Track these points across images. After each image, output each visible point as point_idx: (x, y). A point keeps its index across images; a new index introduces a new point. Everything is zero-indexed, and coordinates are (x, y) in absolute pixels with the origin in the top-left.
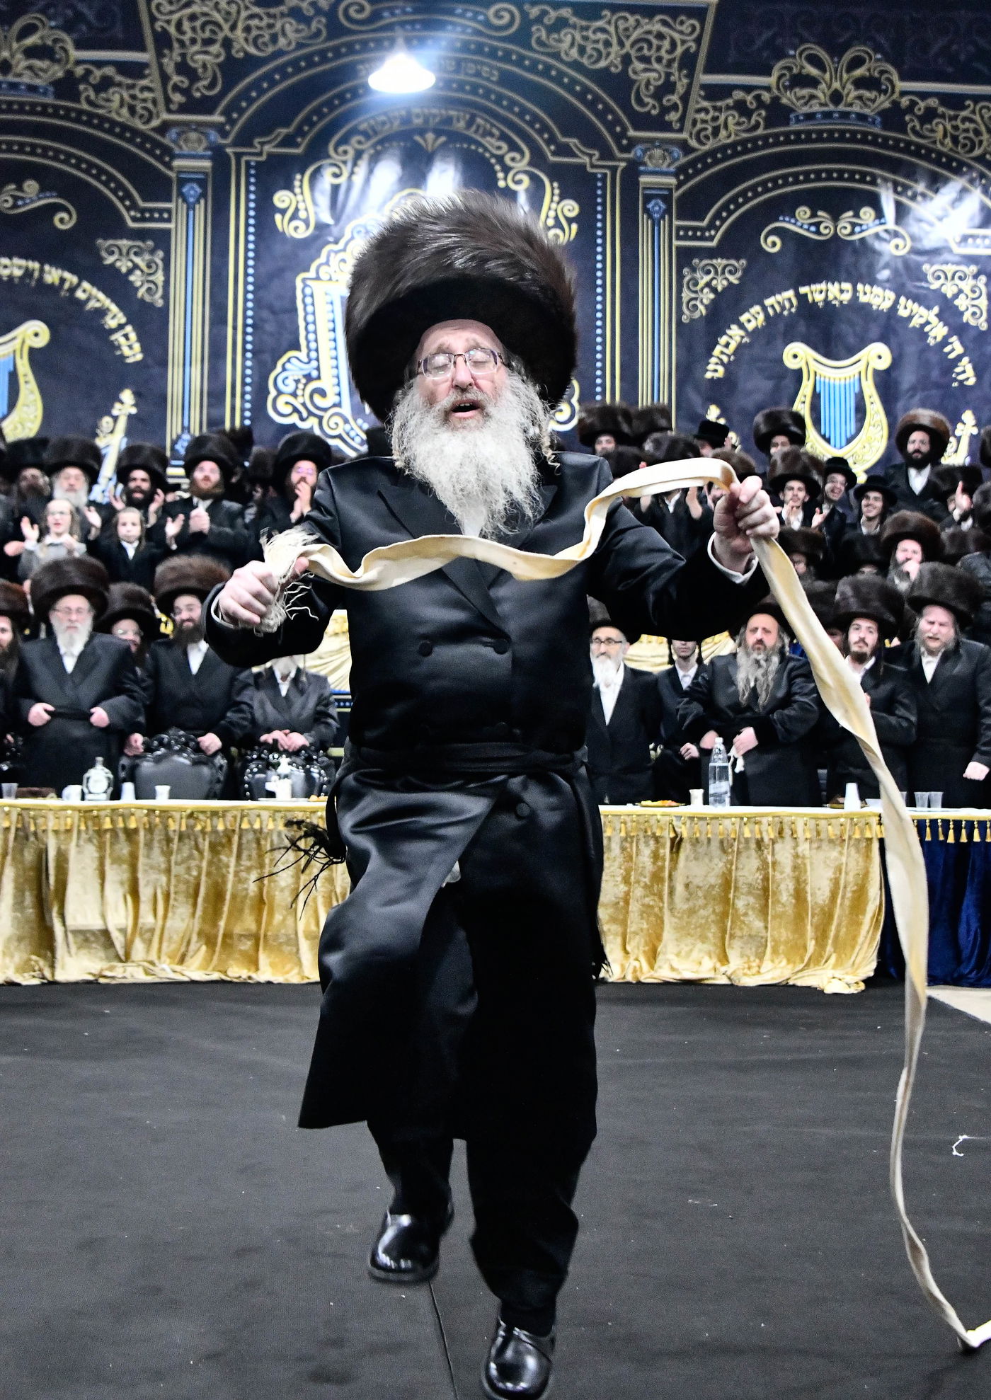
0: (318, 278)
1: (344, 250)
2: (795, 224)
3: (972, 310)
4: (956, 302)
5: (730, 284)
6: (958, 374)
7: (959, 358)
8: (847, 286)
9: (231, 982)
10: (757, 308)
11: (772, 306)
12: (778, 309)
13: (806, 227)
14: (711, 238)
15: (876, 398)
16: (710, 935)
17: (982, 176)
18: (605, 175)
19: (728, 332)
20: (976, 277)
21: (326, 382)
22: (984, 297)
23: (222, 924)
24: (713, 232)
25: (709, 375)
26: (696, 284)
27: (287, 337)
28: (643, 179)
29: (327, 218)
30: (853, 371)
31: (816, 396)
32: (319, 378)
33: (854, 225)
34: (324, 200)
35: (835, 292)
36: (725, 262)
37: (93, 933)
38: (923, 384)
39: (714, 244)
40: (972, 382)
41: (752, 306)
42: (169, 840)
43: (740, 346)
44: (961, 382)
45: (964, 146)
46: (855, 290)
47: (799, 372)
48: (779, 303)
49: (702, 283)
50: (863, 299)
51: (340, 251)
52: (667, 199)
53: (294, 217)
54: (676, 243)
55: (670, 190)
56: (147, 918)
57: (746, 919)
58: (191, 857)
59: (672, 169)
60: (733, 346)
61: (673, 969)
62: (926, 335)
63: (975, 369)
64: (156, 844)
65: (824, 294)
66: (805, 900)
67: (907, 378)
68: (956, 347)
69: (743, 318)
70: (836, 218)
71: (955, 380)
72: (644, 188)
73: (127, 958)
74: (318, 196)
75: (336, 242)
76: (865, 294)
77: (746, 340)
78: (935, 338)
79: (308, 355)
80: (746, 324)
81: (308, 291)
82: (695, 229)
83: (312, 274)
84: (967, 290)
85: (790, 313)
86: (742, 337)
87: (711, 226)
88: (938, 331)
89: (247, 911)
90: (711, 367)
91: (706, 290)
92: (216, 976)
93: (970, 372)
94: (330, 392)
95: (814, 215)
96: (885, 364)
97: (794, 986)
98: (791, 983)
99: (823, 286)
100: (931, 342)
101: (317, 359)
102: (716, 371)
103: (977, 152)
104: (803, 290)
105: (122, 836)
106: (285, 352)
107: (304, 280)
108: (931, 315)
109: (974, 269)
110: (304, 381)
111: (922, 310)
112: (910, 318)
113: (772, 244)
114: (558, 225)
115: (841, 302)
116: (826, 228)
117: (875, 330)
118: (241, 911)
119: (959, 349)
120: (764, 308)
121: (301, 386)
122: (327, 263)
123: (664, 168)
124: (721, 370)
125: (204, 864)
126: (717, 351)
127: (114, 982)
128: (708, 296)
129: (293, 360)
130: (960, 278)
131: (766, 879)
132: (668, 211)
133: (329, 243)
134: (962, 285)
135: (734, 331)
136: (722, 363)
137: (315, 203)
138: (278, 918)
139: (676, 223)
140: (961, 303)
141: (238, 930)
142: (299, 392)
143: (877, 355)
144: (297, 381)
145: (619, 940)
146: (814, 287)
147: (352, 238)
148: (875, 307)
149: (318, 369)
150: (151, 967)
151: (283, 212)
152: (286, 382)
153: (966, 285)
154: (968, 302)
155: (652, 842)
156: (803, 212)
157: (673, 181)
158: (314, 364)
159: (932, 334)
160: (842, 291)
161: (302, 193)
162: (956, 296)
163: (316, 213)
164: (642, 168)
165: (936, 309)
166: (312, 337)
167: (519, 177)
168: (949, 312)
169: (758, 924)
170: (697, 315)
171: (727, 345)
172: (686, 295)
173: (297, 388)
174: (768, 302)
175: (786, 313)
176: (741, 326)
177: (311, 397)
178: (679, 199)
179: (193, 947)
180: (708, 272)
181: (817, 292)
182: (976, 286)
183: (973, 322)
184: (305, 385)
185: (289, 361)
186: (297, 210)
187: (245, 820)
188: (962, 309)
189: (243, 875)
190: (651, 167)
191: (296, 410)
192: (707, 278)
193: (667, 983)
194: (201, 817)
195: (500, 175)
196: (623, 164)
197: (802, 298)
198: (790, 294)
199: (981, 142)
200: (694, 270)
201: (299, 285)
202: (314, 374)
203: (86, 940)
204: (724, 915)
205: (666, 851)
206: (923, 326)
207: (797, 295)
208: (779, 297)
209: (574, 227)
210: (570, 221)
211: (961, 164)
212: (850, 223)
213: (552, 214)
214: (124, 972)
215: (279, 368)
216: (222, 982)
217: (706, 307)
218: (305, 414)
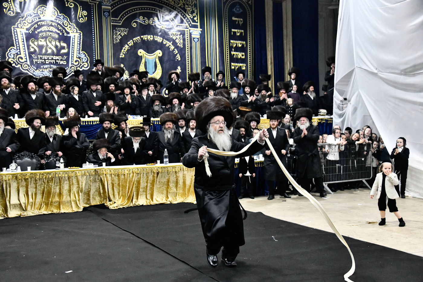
0: (18, 27)
1: (25, 20)
2: (139, 20)
3: (179, 43)
4: (176, 41)
5: (125, 34)
6: (177, 58)
7: (177, 54)
8: (152, 36)
9: (54, 214)
10: (131, 41)
11: (135, 40)
12: (136, 41)
13: (142, 21)
14: (120, 23)
15: (159, 63)
16: (164, 193)
17: (181, 11)
18: (93, 5)
19: (125, 46)
20: (180, 35)
21: (22, 55)
22: (182, 40)
23: (50, 199)
24: (120, 21)
25: (121, 57)
26: (117, 34)
27: (10, 43)
28: (103, 7)
29: (19, 11)
30: (154, 57)
31: (146, 62)
32: (20, 54)
33: (153, 21)
34: (18, 6)
35: (149, 37)
36: (123, 29)
37: (17, 204)
38: (169, 60)
39: (121, 24)
40: (180, 60)
41: (130, 40)
42: (36, 180)
43: (128, 50)
44: (177, 60)
45: (176, 4)
46: (154, 37)
47: (142, 56)
48: (136, 39)
49: (118, 34)
50: (156, 39)
51: (23, 20)
52: (109, 12)
53: (9, 10)
54: (111, 23)
55: (110, 10)
56: (31, 200)
57: (172, 189)
58: (42, 184)
59: (110, 5)
60: (126, 50)
61: (157, 201)
62: (170, 48)
63: (180, 56)
64: (32, 181)
65: (147, 38)
66: (186, 184)
67: (166, 58)
68: (176, 51)
69: (128, 43)
70: (149, 20)
71: (176, 59)
72: (103, 9)
73: (26, 210)
74: (16, 5)
75: (22, 18)
76: (156, 38)
77: (129, 48)
78: (172, 49)
79: (17, 48)
80: (129, 44)
81: (15, 31)
82: (116, 20)
83: (16, 26)
84: (178, 38)
85: (139, 42)
86: (128, 48)
87: (120, 20)
88: (172, 47)
89: (56, 196)
90: (121, 55)
91: (119, 36)
92: (50, 212)
93: (179, 57)
94: (24, 58)
95: (144, 18)
96: (161, 55)
97: (184, 203)
98: (184, 202)
99: (146, 36)
100: (171, 50)
101: (20, 49)
102: (122, 56)
103: (179, 5)
104: (142, 37)
105: (23, 180)
106: (10, 47)
107: (14, 28)
108: (171, 44)
109: (179, 33)
110: (16, 55)
111: (169, 43)
112: (166, 44)
113: (134, 25)
114: (82, 17)
115: (151, 40)
116: (147, 22)
117: (158, 47)
118: (55, 196)
119: (177, 52)
120: (133, 41)
121: (15, 56)
122: (20, 23)
123: (108, 4)
124: (123, 55)
125: (46, 186)
126: (123, 50)
127: (25, 216)
128: (120, 37)
129: (12, 49)
130: (177, 35)
131: (177, 179)
132: (109, 15)
133: (20, 18)
134: (177, 37)
135: (126, 46)
136: (124, 54)
137: (15, 7)
138: (65, 197)
139: (111, 18)
140: (177, 41)
141: (54, 200)
142: (15, 58)
143: (159, 53)
144: (14, 55)
145: (145, 196)
146: (144, 36)
147: (27, 17)
148: (158, 41)
149: (20, 52)
150: (34, 212)
151: (6, 8)
152: (11, 55)
153: (178, 37)
154: (179, 41)
155: (153, 173)
156: (141, 17)
157: (110, 8)
158: (19, 50)
159: (171, 48)
160: (151, 37)
161: (11, 3)
162: (176, 39)
163: (16, 9)
164: (102, 4)
165: (172, 42)
166: (17, 43)
167: (71, 4)
168: (174, 43)
169: (175, 190)
170: (117, 42)
171: (125, 49)
172: (115, 37)
173: (14, 57)
174: (134, 39)
175: (138, 42)
176: (128, 45)
177: (18, 59)
178: (112, 13)
179: (42, 206)
180: (120, 31)
181: (145, 37)
182: (180, 37)
183: (180, 46)
184: (16, 56)
185: (11, 49)
186: (10, 8)
187: (57, 174)
188: (177, 42)
189: (55, 187)
190: (105, 4)
191: (14, 62)
192: (119, 33)
193: (157, 204)
194: (45, 174)
195: (66, 3)
196: (98, 2)
197: (142, 39)
198: (139, 37)
199: (180, 3)
200: (116, 30)
201: (13, 29)
202: (19, 53)
203: (15, 206)
204: (168, 188)
205: (156, 175)
206: (169, 46)
207: (140, 37)
208: (136, 38)
209: (86, 18)
210: (85, 16)
211: (176, 8)
212: (152, 21)
213: (80, 14)
214: (27, 213)
215: (8, 51)
216: (52, 214)
217: (119, 40)
218: (17, 64)
